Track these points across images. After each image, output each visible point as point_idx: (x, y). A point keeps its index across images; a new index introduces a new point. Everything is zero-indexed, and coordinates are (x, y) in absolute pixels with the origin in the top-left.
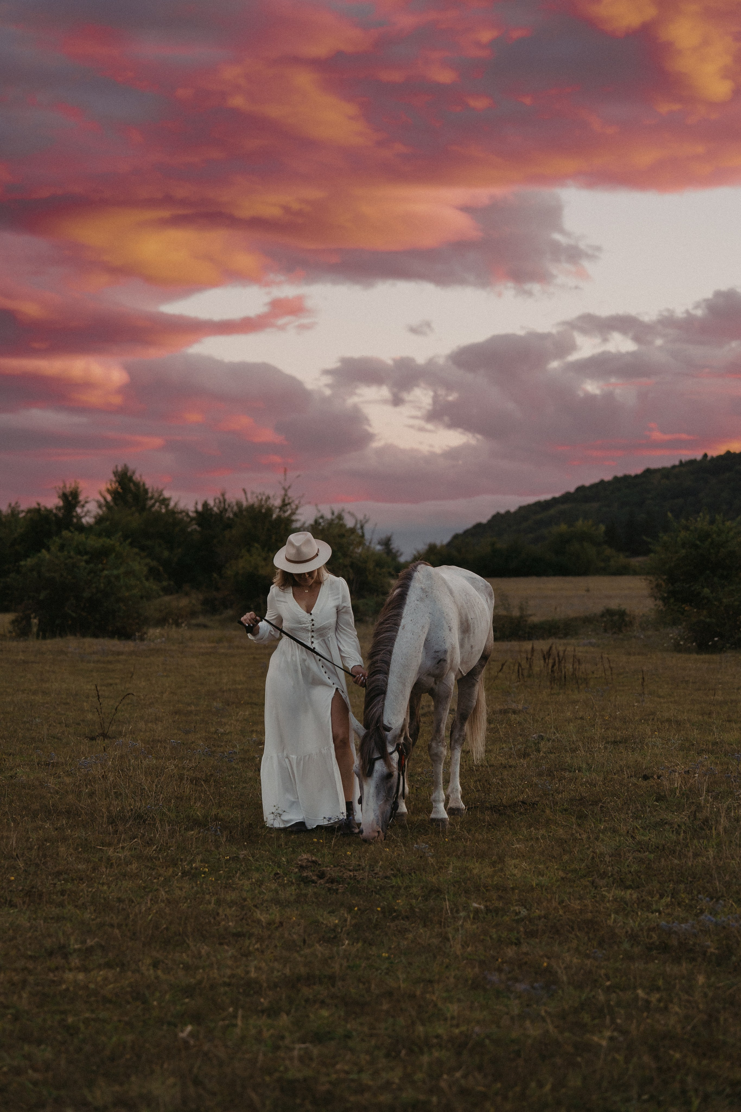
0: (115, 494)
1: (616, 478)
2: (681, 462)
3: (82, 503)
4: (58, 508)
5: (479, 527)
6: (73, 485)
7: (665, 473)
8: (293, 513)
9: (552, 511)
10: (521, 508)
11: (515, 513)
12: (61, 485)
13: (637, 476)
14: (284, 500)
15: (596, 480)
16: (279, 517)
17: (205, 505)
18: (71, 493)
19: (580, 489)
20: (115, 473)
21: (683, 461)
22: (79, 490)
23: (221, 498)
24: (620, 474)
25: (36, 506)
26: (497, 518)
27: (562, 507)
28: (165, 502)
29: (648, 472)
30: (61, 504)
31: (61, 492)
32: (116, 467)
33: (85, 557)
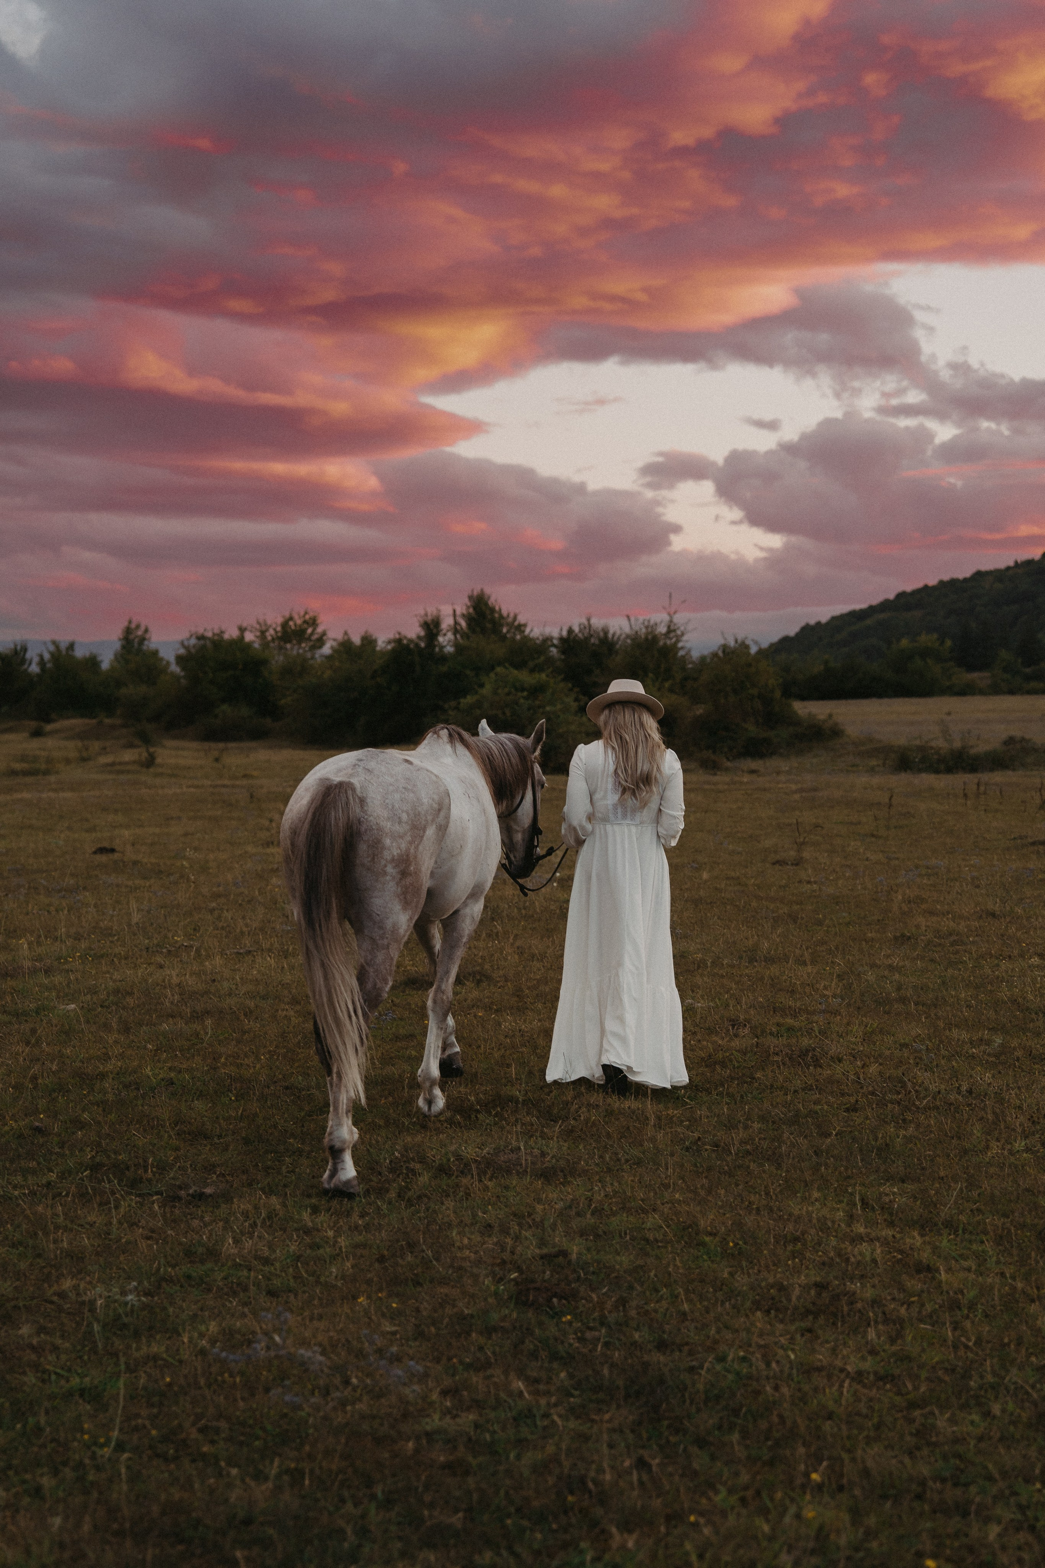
0: (469, 619)
1: (942, 583)
2: (1016, 562)
3: (444, 631)
4: (419, 637)
5: (785, 640)
6: (435, 612)
7: (998, 575)
8: (678, 641)
9: (869, 622)
10: (834, 619)
11: (828, 623)
12: (422, 612)
13: (965, 580)
14: (669, 627)
15: (919, 585)
16: (665, 644)
17: (570, 631)
18: (433, 620)
19: (901, 595)
20: (470, 598)
21: (1019, 561)
22: (442, 617)
23: (586, 623)
24: (946, 578)
25: (397, 636)
26: (806, 630)
27: (882, 616)
28: (520, 628)
29: (979, 575)
30: (422, 633)
31: (422, 620)
32: (473, 591)
33: (525, 694)
